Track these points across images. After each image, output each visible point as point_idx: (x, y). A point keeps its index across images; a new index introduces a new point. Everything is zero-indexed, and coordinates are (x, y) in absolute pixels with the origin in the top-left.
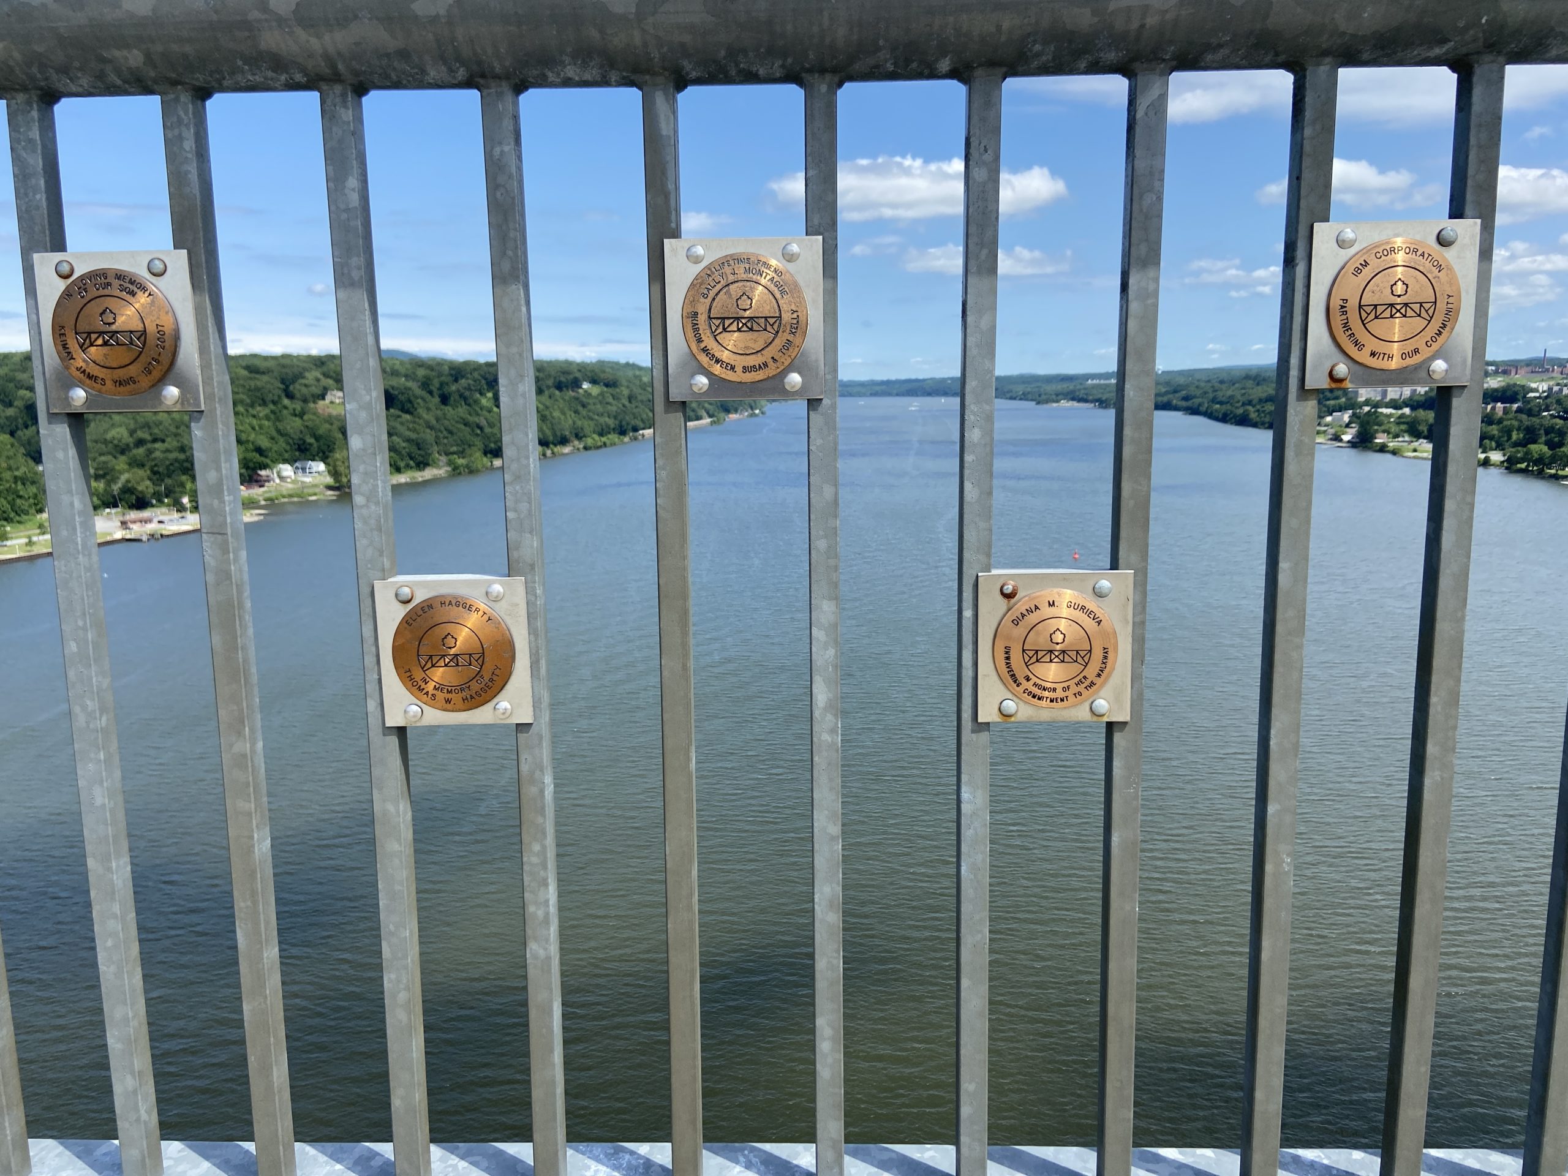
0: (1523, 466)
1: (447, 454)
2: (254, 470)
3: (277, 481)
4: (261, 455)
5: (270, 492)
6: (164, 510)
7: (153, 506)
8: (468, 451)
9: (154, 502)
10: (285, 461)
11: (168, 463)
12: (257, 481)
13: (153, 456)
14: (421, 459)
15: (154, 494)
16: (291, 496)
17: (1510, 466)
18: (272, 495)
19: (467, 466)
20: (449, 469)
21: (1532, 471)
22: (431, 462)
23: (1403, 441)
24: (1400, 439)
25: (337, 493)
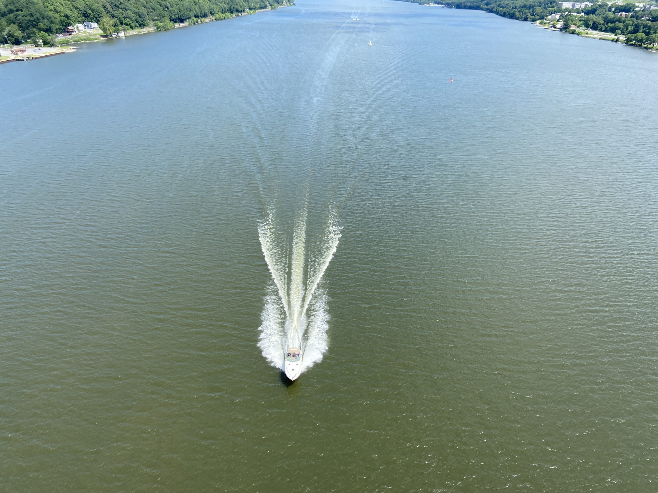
0: (633, 42)
1: (153, 21)
2: (66, 26)
3: (77, 32)
4: (68, 19)
5: (75, 37)
6: (29, 45)
7: (23, 43)
8: (163, 20)
9: (23, 41)
10: (79, 22)
11: (26, 22)
12: (68, 32)
13: (18, 18)
14: (142, 23)
15: (22, 37)
16: (85, 40)
17: (628, 42)
18: (77, 39)
19: (163, 27)
20: (155, 28)
21: (637, 45)
22: (146, 24)
23: (582, 30)
24: (580, 28)
25: (106, 39)
